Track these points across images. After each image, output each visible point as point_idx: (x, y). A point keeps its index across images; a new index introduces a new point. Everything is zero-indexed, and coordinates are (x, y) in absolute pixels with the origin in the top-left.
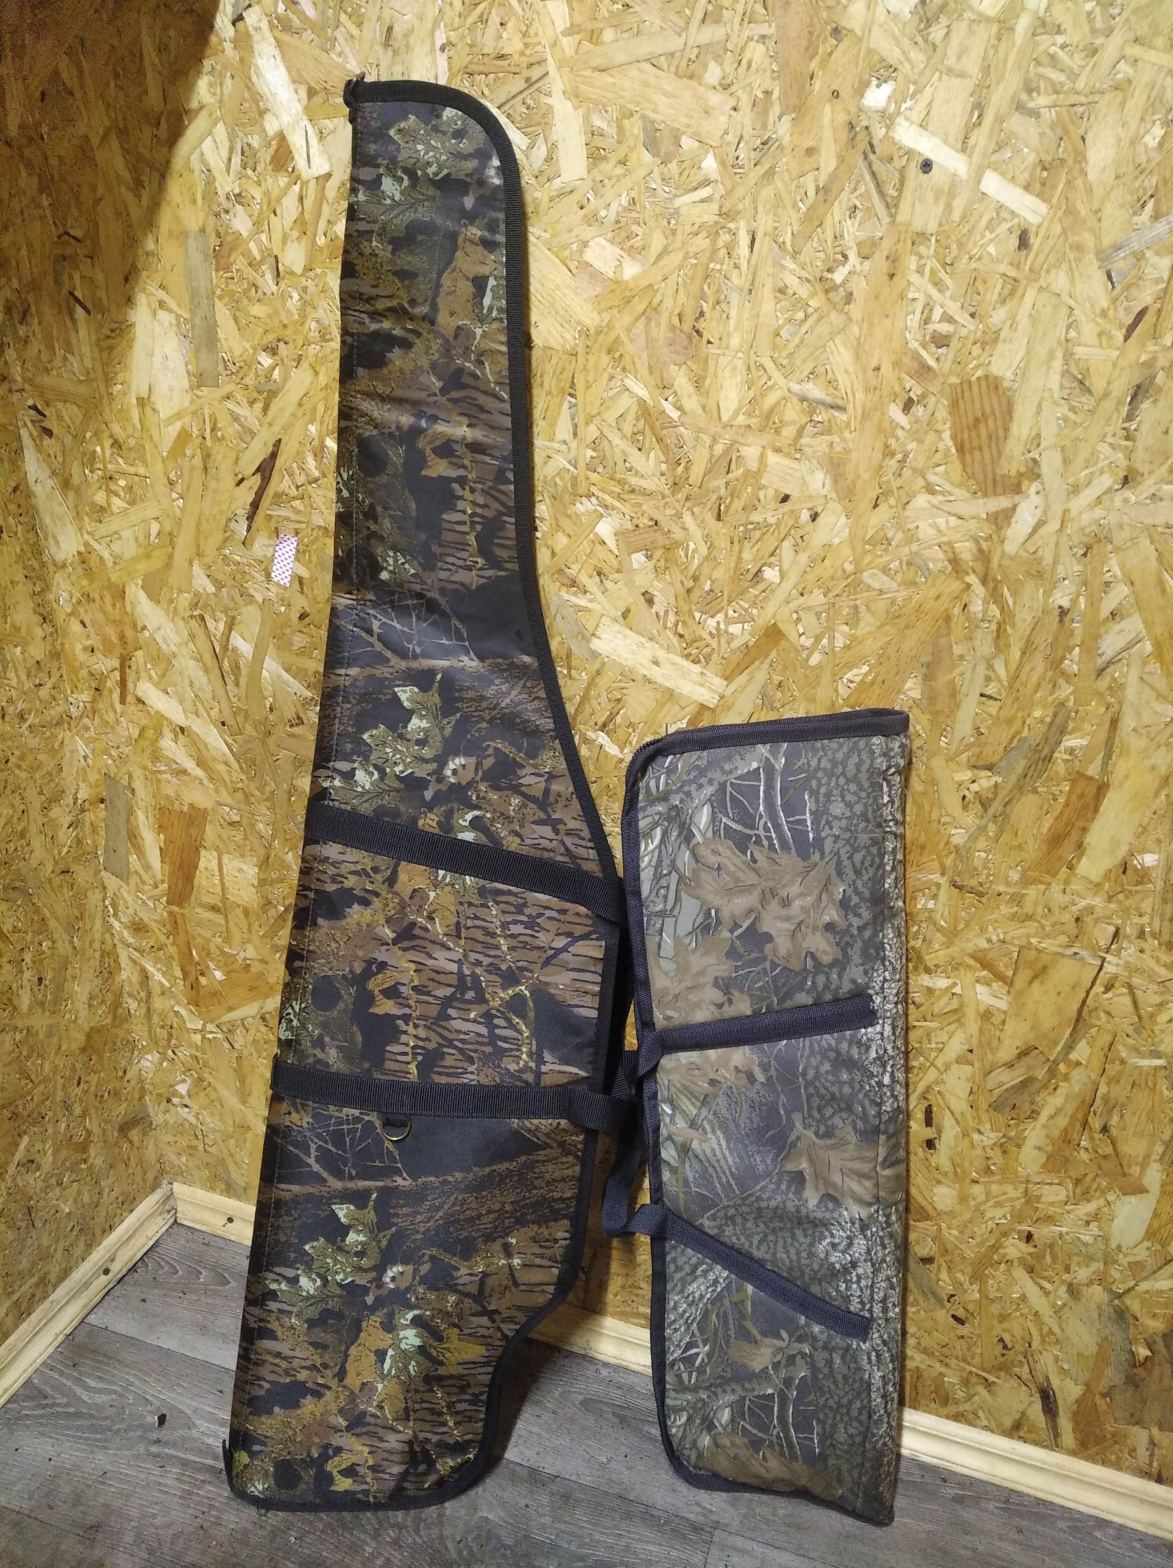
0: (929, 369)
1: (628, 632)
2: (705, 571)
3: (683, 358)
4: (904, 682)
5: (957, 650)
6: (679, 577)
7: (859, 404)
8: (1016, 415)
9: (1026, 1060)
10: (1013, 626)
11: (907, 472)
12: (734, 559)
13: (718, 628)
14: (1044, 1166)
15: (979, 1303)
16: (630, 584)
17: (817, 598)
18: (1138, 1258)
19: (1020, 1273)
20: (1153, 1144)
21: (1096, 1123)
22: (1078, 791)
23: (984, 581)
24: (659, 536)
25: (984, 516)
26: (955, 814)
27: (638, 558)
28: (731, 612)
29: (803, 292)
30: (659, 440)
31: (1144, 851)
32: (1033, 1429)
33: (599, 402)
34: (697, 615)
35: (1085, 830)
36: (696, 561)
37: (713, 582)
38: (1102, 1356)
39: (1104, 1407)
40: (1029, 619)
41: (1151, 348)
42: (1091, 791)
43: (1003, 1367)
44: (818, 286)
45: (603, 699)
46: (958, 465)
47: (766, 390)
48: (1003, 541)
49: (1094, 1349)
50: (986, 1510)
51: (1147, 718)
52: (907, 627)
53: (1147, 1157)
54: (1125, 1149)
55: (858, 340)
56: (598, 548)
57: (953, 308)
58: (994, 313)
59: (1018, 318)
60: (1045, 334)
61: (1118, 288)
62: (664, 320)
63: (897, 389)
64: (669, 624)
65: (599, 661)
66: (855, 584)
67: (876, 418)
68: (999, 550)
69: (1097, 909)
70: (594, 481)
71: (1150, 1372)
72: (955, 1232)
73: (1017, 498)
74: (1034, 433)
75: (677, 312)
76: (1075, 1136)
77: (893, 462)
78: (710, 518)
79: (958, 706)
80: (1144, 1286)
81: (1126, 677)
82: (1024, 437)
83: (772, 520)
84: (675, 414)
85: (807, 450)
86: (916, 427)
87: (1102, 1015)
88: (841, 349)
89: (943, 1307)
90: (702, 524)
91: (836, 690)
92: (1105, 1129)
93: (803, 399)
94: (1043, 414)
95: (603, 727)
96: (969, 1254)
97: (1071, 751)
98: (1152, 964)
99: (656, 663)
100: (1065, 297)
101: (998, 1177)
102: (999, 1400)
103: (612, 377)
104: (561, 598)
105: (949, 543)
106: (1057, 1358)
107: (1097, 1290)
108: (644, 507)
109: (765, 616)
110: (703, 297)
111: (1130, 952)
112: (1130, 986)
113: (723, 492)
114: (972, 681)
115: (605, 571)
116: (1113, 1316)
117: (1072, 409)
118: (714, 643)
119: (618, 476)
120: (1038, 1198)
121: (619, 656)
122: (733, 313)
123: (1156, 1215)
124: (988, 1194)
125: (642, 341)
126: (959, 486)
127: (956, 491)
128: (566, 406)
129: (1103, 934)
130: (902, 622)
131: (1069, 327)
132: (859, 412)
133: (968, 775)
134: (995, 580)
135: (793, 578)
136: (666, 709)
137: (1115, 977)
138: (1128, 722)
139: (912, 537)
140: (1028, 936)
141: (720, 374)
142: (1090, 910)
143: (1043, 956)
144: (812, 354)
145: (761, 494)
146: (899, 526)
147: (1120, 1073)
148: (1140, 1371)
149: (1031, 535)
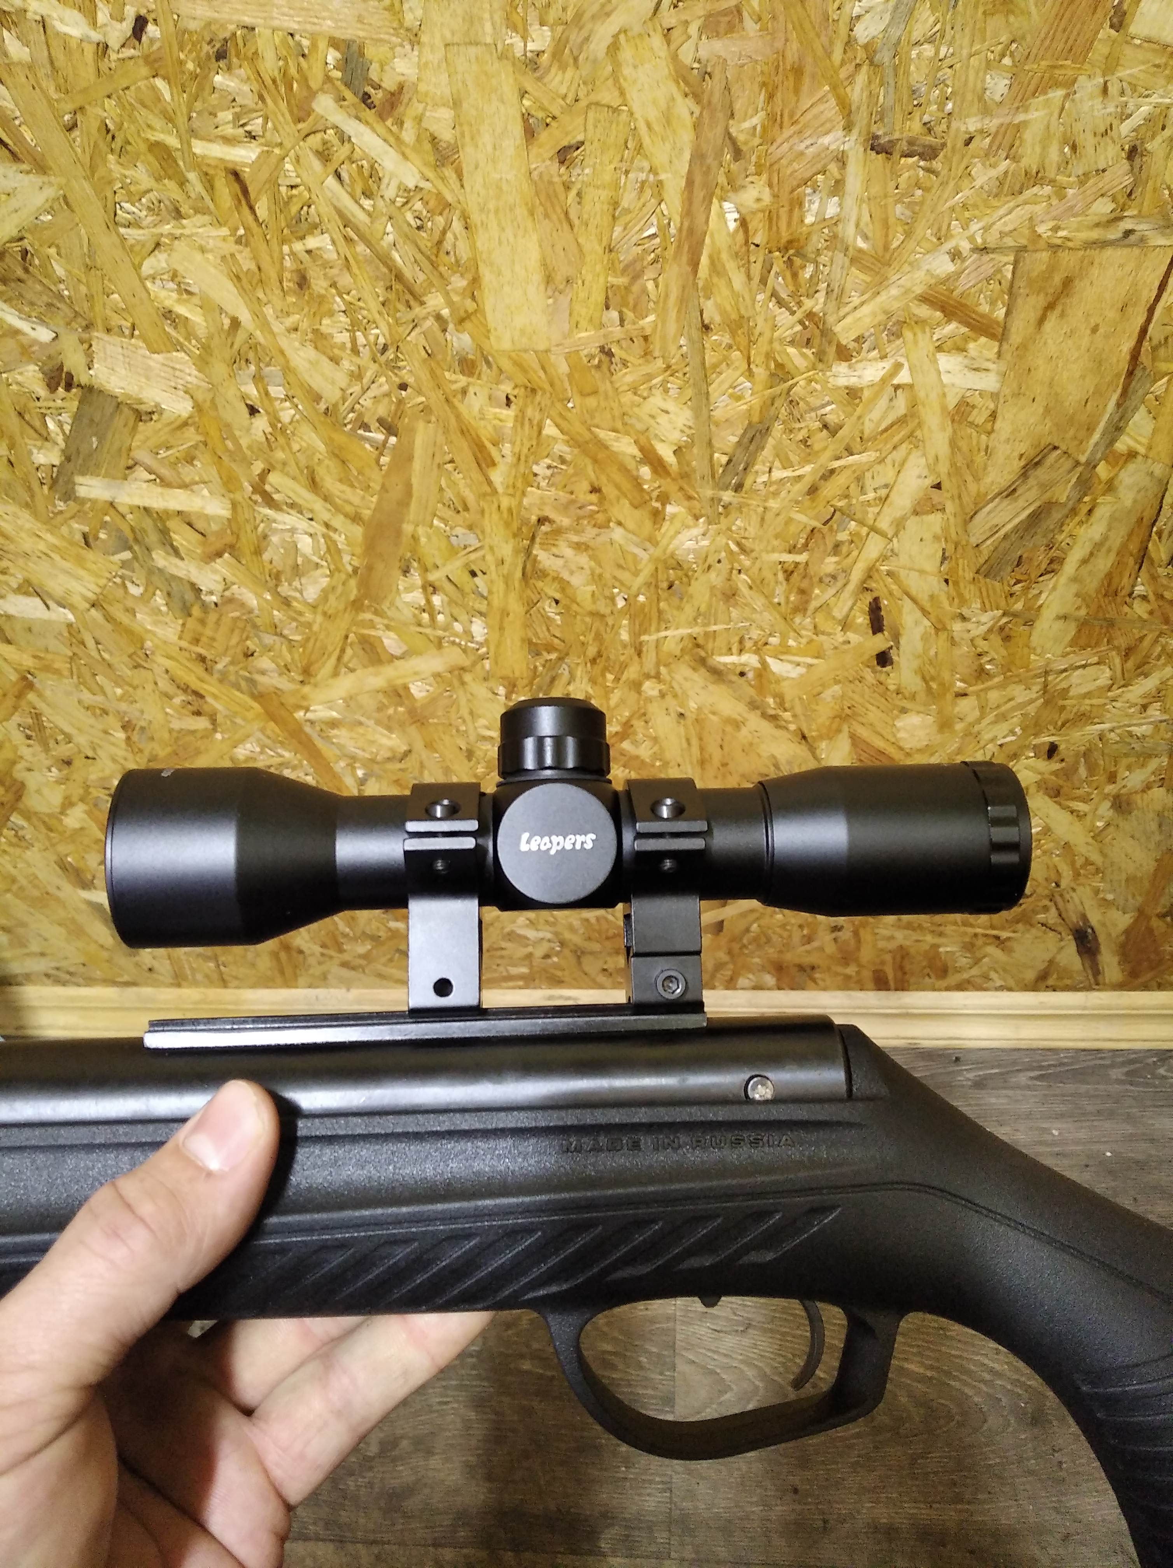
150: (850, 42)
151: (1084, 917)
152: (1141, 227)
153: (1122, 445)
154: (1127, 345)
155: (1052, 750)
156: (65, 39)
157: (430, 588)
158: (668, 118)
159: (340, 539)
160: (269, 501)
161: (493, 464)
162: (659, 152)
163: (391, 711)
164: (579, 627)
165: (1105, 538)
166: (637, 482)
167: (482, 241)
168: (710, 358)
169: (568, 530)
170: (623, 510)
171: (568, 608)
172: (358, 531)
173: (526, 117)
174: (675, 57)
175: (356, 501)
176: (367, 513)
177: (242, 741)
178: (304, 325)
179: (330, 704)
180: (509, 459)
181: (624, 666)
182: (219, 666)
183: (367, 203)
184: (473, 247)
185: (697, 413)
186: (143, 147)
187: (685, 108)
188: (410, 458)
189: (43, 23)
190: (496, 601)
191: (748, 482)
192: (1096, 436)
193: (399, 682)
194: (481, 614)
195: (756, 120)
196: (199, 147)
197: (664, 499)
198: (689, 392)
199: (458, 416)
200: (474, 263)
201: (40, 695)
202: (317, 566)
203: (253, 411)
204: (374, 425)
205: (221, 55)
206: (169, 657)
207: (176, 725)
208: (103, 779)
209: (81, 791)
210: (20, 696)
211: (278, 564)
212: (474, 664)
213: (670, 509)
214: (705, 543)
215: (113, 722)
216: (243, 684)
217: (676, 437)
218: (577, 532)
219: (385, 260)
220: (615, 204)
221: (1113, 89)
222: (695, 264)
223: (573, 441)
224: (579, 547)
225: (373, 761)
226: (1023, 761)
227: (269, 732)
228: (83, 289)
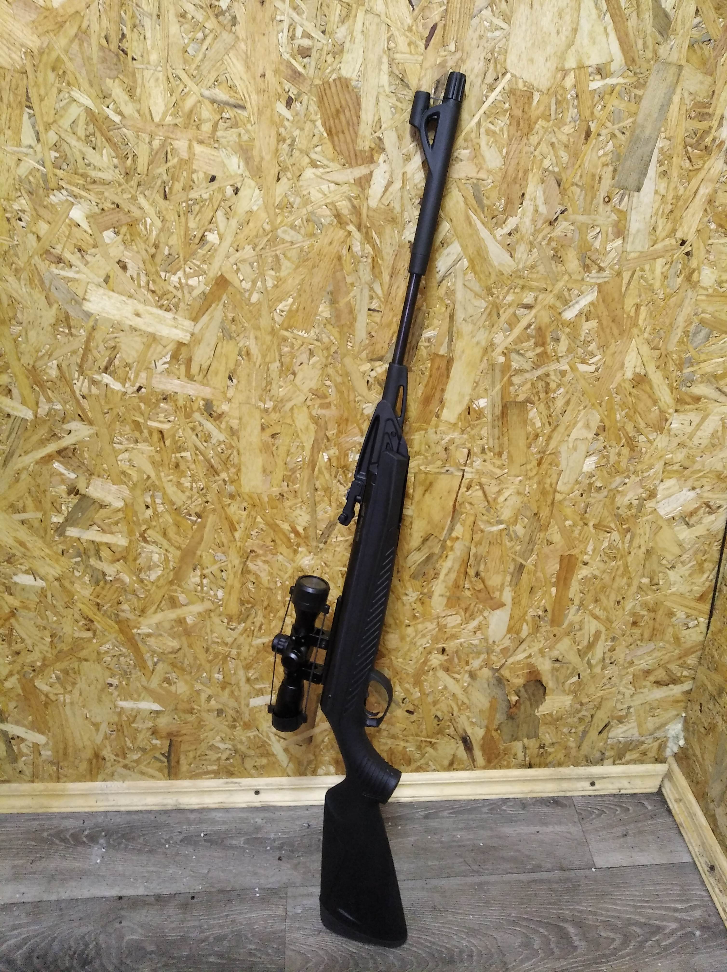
0: (300, 74)
1: (111, 293)
2: (162, 240)
3: (115, 73)
4: (318, 307)
5: (349, 280)
6: (143, 246)
7: (254, 103)
8: (363, 106)
9: (428, 543)
10: (382, 259)
11: (296, 153)
12: (183, 228)
13: (180, 283)
14: (446, 605)
15: (420, 699)
16: (106, 255)
17: (248, 252)
18: (505, 645)
19: (441, 674)
20: (505, 576)
21: (472, 572)
22: (436, 366)
23: (359, 229)
24: (121, 216)
25: (353, 181)
26: (364, 394)
27: (108, 235)
28: (187, 269)
29: (200, 16)
30: (108, 140)
31: (479, 397)
32: (461, 761)
33: (53, 112)
34: (163, 274)
35: (443, 390)
36: (154, 233)
37: (170, 248)
38: (493, 708)
39: (497, 736)
40: (391, 252)
41: (444, 53)
42: (444, 365)
43: (440, 732)
44: (209, 11)
45: (101, 348)
46: (329, 145)
47: (184, 96)
48: (367, 199)
49: (487, 705)
50: (443, 818)
51: (471, 311)
52: (314, 267)
53: (502, 585)
54: (489, 583)
55: (246, 54)
56: (75, 229)
57: (310, 28)
58: (338, 31)
59: (355, 33)
60: (374, 45)
61: (417, 9)
62: (94, 41)
63: (279, 90)
64: (142, 284)
65: (92, 319)
66: (274, 240)
67: (268, 112)
68: (365, 205)
69: (456, 440)
70: (61, 176)
71: (519, 709)
72: (400, 660)
73: (372, 166)
74: (376, 119)
75: (103, 35)
76: (461, 583)
77: (285, 146)
78: (159, 199)
79: (355, 319)
80: (511, 660)
81: (454, 285)
82: (370, 122)
83: (206, 196)
84: (117, 119)
85: (222, 140)
86: (297, 118)
87: (467, 505)
88: (235, 61)
89: (400, 707)
90: (153, 203)
91: (273, 319)
92: (477, 574)
93: (213, 102)
94: (380, 104)
95: (106, 370)
96: (410, 670)
97: (429, 340)
98: (491, 467)
99: (138, 315)
100: (383, 17)
101: (421, 619)
102: (439, 752)
103: (60, 91)
104: (51, 273)
105: (332, 203)
106: (468, 718)
107: (485, 671)
108: (106, 194)
109: (214, 271)
110: (122, 21)
111: (478, 463)
112: (481, 485)
113: (165, 177)
114: (361, 300)
115: (84, 247)
116: (496, 682)
117: (398, 100)
118: (179, 294)
119: (80, 171)
120: (445, 626)
121: (108, 313)
122: (148, 35)
123: (511, 617)
124: (416, 631)
125: (79, 60)
126: (333, 160)
127: (331, 164)
128: (25, 117)
129: (461, 455)
130: (310, 263)
131: (389, 39)
132: (256, 109)
133: (367, 366)
134: (366, 227)
135: (229, 239)
136: (152, 350)
137: (472, 481)
138: (460, 315)
139: (307, 201)
140: (419, 465)
141: (147, 85)
142: (452, 441)
143: (429, 476)
144: (214, 66)
145: (195, 176)
146: (297, 193)
147: (482, 538)
148: (514, 710)
149: (385, 192)
150: (362, 414)
151: (465, 731)
152: (452, 469)
153: (454, 535)
154: (451, 503)
155: (444, 650)
156: (113, 390)
157: (204, 576)
158: (307, 428)
159: (170, 556)
160: (145, 540)
161: (236, 530)
162: (304, 437)
163: (176, 629)
164: (261, 593)
165: (453, 566)
166: (289, 539)
167: (243, 459)
168: (317, 499)
169: (262, 555)
170: (283, 549)
171: (258, 586)
172: (178, 553)
173: (262, 425)
174: (310, 413)
175: (180, 541)
176: (183, 546)
177: (105, 643)
178: (175, 480)
179: (150, 627)
180: (243, 529)
181: (278, 611)
182: (105, 608)
183: (205, 444)
184: (240, 460)
185: (312, 516)
186: (130, 421)
187: (312, 427)
188: (205, 527)
189: (107, 385)
190: (229, 582)
191: (329, 541)
192: (445, 532)
193: (183, 616)
194: (222, 587)
195: (335, 432)
196: (149, 423)
197: (298, 545)
198: (309, 510)
199: (226, 513)
200: (239, 464)
201: (17, 620)
202: (159, 566)
203: (147, 507)
204: (193, 514)
205: (165, 399)
206: (83, 603)
207: (77, 635)
208: (33, 662)
209: (19, 668)
210: (6, 620)
211: (142, 565)
212: (216, 609)
213: (300, 549)
214: (313, 562)
215: (47, 633)
216: (113, 616)
217: (305, 524)
218: (265, 556)
219: (208, 461)
220: (288, 451)
221: (438, 432)
222: (313, 471)
223: (267, 524)
224: (265, 562)
225: (163, 653)
226: (433, 655)
227: (119, 639)
228: (94, 462)
